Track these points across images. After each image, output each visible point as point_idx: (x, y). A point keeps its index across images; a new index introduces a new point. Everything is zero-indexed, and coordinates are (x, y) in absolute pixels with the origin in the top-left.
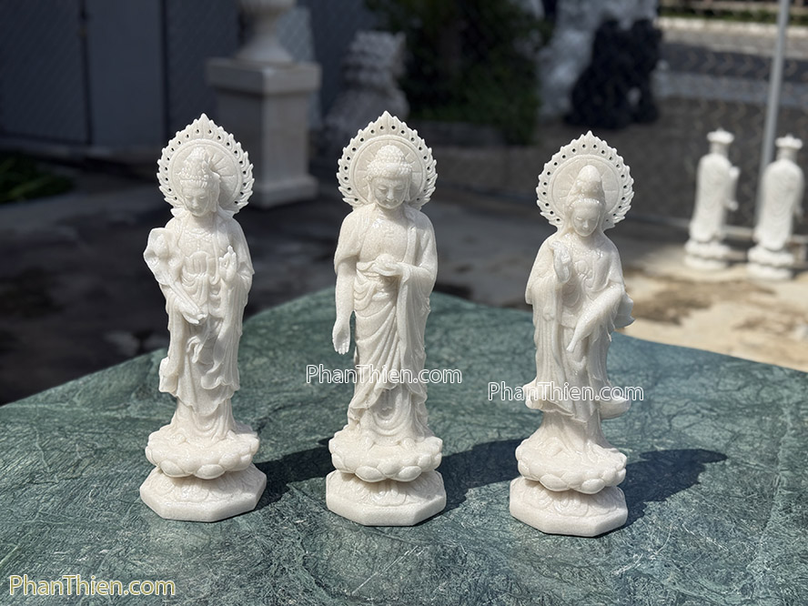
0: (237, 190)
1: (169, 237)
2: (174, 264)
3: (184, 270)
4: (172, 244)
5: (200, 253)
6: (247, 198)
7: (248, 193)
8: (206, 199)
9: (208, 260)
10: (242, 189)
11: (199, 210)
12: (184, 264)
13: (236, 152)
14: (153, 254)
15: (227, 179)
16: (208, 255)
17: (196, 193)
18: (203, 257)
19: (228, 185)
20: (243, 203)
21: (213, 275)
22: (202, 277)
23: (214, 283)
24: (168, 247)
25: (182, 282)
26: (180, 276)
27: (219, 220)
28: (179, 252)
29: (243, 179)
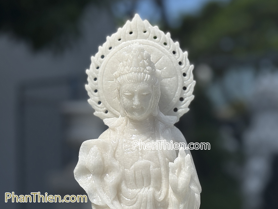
0: (178, 95)
1: (104, 147)
2: (111, 179)
3: (124, 187)
4: (108, 156)
5: (142, 162)
6: (188, 103)
7: (189, 97)
8: (149, 96)
9: (153, 170)
10: (182, 93)
11: (141, 110)
12: (123, 179)
13: (174, 52)
14: (85, 171)
15: (166, 81)
16: (152, 165)
17: (138, 88)
18: (147, 167)
19: (167, 88)
20: (184, 109)
21: (158, 188)
22: (146, 192)
23: (161, 198)
24: (103, 159)
25: (120, 202)
26: (118, 194)
27: (161, 126)
28: (116, 163)
29: (183, 81)
